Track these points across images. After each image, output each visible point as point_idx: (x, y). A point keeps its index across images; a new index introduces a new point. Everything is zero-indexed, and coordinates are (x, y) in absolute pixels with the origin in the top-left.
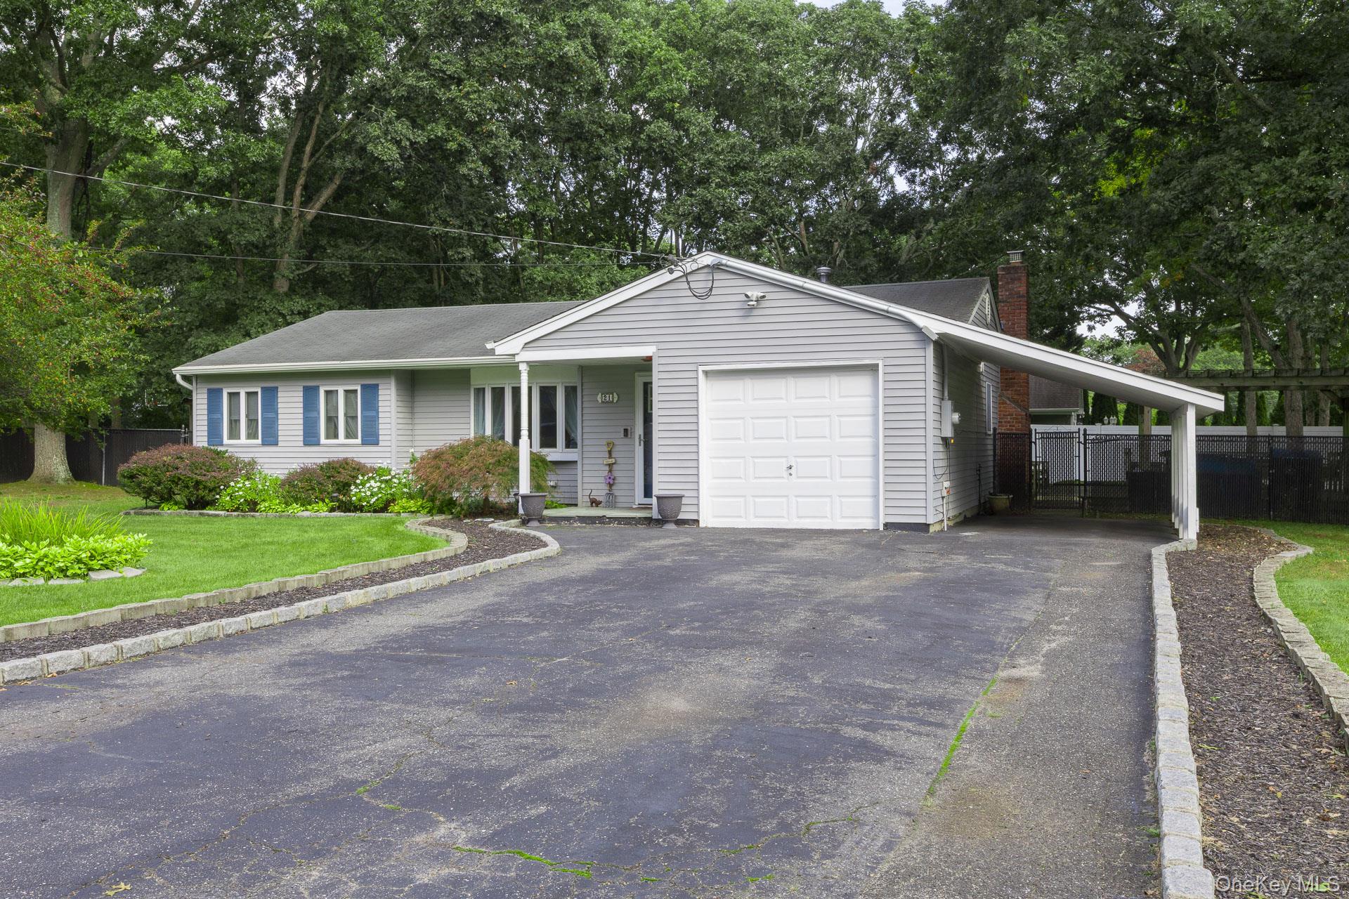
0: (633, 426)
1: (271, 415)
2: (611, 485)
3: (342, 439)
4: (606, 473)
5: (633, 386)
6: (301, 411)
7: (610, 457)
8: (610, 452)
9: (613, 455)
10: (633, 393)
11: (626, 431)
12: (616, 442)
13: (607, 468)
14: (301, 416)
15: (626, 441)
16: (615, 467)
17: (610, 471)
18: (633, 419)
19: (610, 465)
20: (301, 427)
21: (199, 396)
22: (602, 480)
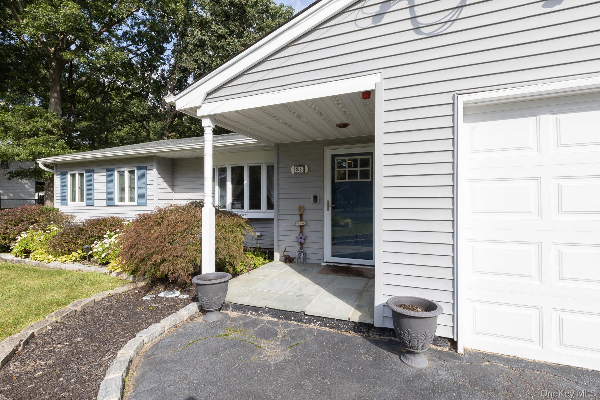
0: (323, 192)
1: (90, 187)
2: (302, 244)
3: (127, 202)
4: (298, 233)
5: (322, 159)
6: (105, 184)
7: (301, 220)
8: (301, 216)
9: (305, 217)
10: (322, 165)
11: (315, 198)
12: (306, 206)
13: (299, 229)
14: (105, 188)
15: (315, 206)
16: (305, 229)
17: (301, 232)
18: (322, 187)
19: (301, 227)
20: (105, 194)
21: (57, 177)
22: (294, 239)
